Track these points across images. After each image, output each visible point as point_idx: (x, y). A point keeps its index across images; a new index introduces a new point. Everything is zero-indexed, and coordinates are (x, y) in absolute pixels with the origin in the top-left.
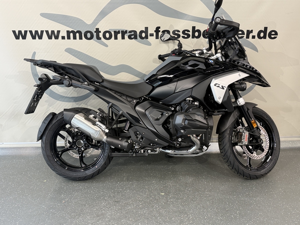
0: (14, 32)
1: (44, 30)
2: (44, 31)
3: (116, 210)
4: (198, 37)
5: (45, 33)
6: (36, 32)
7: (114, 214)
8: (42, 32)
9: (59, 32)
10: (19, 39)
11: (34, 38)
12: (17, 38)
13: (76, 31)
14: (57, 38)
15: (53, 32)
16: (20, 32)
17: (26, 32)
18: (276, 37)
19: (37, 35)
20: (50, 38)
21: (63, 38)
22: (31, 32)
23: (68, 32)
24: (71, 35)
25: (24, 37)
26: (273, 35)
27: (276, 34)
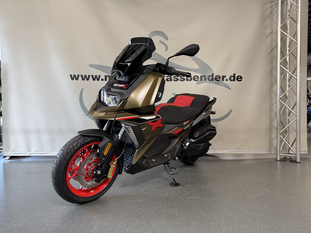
1: (91, 75)
4: (191, 80)
5: (91, 76)
8: (89, 76)
9: (100, 76)
10: (73, 80)
11: (83, 79)
12: (72, 79)
13: (111, 76)
14: (98, 80)
15: (96, 76)
16: (75, 76)
17: (78, 76)
18: (241, 80)
19: (86, 78)
20: (94, 80)
21: (102, 80)
23: (106, 77)
24: (108, 78)
26: (239, 78)
27: (241, 78)
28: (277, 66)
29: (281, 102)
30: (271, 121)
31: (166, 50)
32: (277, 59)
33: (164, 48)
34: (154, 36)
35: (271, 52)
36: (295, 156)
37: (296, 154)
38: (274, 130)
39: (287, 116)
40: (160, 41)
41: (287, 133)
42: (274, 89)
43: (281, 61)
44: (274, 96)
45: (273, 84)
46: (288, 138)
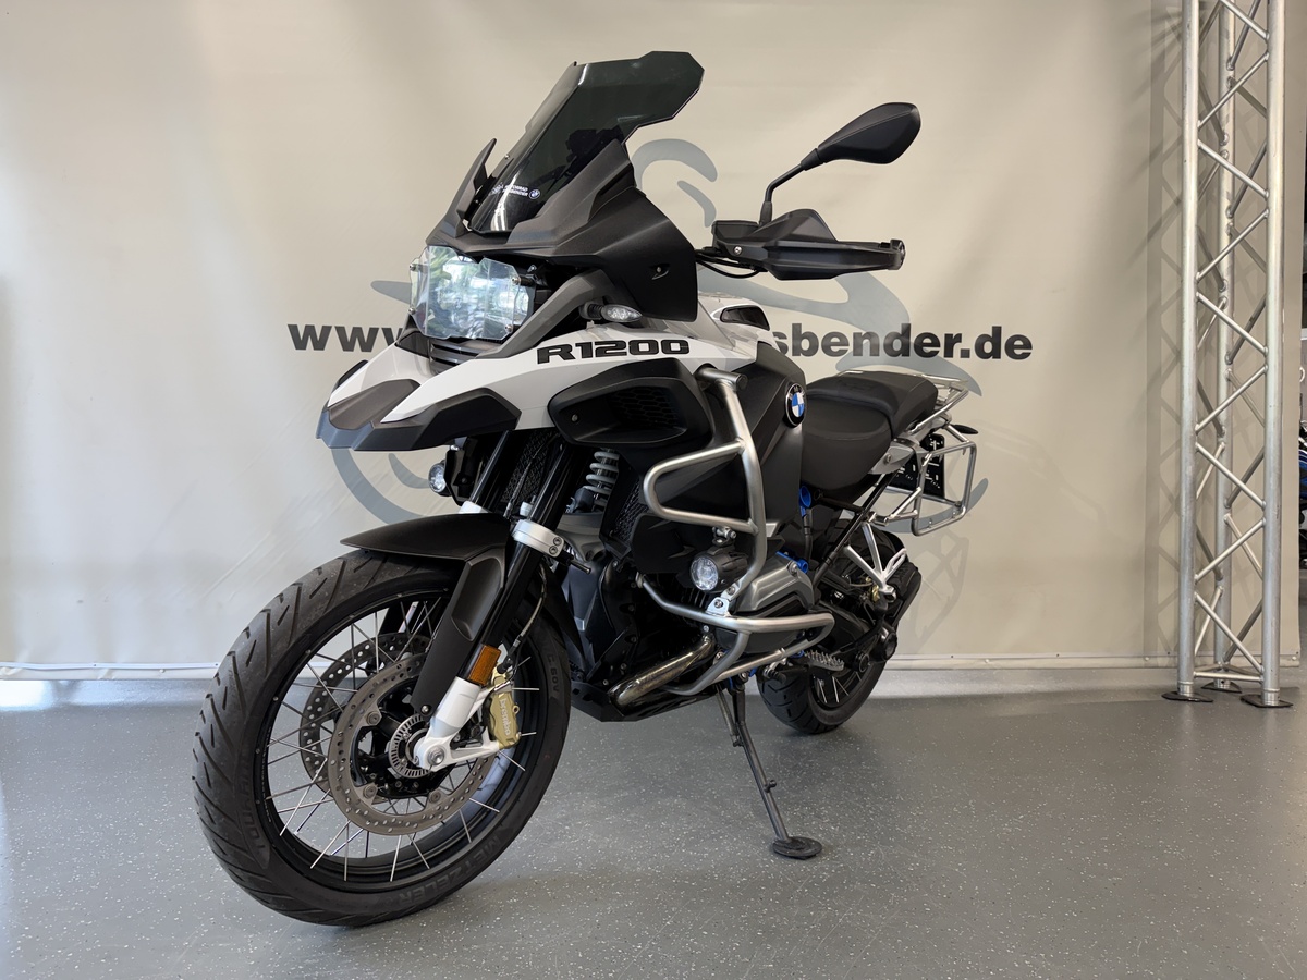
0: (293, 329)
1: (380, 326)
2: (377, 329)
4: (811, 352)
6: (357, 331)
8: (374, 332)
10: (305, 348)
11: (347, 346)
12: (300, 344)
16: (310, 330)
17: (326, 330)
18: (1025, 356)
19: (358, 340)
22: (341, 330)
25: (320, 345)
26: (1019, 347)
27: (1028, 345)
29: (1198, 451)
30: (1152, 527)
33: (700, 212)
34: (656, 160)
36: (1257, 678)
38: (1164, 568)
39: (1222, 509)
40: (682, 185)
41: (1223, 582)
42: (1167, 391)
43: (1199, 275)
44: (1166, 419)
45: (1159, 370)
46: (1222, 601)
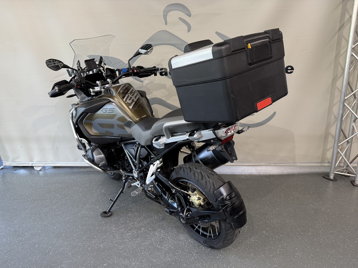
3: (139, 221)
7: (137, 224)
13: (116, 69)
18: (291, 72)
26: (289, 70)
27: (292, 69)
28: (346, 51)
29: (345, 105)
30: (328, 126)
31: (189, 31)
32: (348, 42)
33: (186, 28)
34: (171, 11)
35: (340, 29)
36: (354, 176)
37: (355, 174)
38: (331, 139)
39: (352, 122)
40: (180, 19)
41: (349, 144)
42: (338, 84)
43: (353, 46)
44: (337, 93)
45: (337, 76)
46: (348, 150)
